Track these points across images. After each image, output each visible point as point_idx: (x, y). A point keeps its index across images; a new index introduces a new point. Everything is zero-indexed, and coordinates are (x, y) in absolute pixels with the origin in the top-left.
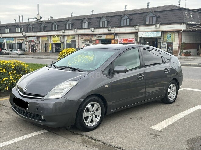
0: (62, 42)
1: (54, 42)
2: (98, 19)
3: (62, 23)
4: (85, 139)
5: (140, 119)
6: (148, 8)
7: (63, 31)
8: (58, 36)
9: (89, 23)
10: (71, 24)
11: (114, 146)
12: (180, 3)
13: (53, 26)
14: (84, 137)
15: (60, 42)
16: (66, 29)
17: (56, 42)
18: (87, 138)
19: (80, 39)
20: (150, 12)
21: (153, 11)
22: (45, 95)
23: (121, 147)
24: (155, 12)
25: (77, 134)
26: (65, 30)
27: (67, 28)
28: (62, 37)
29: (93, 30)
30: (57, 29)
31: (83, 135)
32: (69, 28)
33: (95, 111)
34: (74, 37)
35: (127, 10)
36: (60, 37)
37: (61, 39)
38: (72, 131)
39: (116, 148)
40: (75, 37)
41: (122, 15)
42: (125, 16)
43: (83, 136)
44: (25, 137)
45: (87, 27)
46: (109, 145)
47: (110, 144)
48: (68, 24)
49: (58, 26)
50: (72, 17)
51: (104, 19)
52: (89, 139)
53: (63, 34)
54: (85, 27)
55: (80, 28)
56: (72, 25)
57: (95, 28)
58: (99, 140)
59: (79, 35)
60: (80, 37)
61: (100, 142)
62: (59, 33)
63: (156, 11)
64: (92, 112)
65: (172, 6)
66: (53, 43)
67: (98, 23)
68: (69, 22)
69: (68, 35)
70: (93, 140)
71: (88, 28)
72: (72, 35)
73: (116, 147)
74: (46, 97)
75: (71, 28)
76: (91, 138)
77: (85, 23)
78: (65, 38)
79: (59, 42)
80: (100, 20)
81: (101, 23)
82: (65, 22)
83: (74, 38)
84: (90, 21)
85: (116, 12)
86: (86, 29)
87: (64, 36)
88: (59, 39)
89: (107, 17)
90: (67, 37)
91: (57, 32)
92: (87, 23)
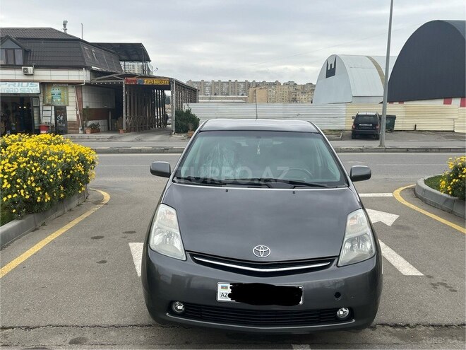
12: (67, 27)
14: (380, 328)
18: (389, 329)
20: (8, 37)
22: (338, 257)
43: (374, 327)
58: (418, 325)
61: (423, 327)
63: (20, 38)
65: (51, 30)
76: (396, 326)
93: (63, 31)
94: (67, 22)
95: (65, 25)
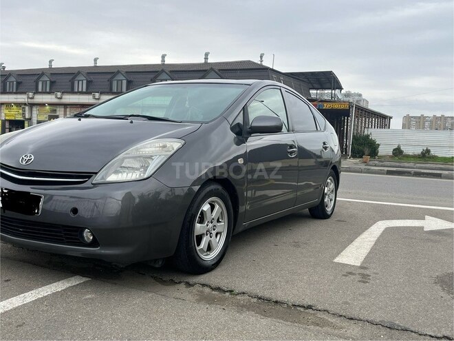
0: (27, 117)
1: (7, 118)
2: (109, 76)
3: (28, 78)
4: (202, 292)
5: (297, 245)
6: (206, 63)
7: (31, 95)
8: (18, 105)
9: (89, 83)
10: (48, 82)
11: (290, 304)
12: (263, 59)
13: (8, 83)
14: (197, 287)
15: (22, 119)
16: (37, 92)
17: (13, 118)
18: (207, 290)
19: (68, 113)
20: (212, 69)
21: (216, 68)
22: (96, 173)
23: (309, 304)
24: (219, 70)
25: (173, 283)
26: (35, 93)
27: (40, 90)
28: (27, 108)
29: (97, 97)
30: (17, 89)
31: (191, 283)
32: (44, 89)
33: (215, 222)
34: (55, 108)
35: (166, 63)
36: (23, 108)
37: (25, 111)
38: (155, 275)
39: (298, 308)
40: (58, 109)
41: (157, 72)
42: (164, 74)
43: (192, 285)
44: (30, 297)
45: (84, 90)
46: (276, 302)
47: (279, 299)
48: (43, 82)
49: (19, 84)
50: (51, 68)
51: (120, 77)
52: (213, 292)
53: (30, 101)
54: (80, 90)
55: (70, 90)
56: (52, 83)
57: (102, 93)
58: (244, 293)
59: (66, 106)
60: (68, 110)
61: (246, 297)
62: (22, 98)
63: (222, 70)
64: (210, 225)
65: (249, 62)
66: (6, 120)
67: (109, 83)
68: (45, 78)
69: (43, 105)
70: (227, 294)
71: (87, 93)
72: (49, 104)
73: (299, 306)
74: (97, 179)
75: (48, 90)
76: (218, 289)
77: (80, 82)
78: (35, 109)
79: (19, 118)
80: (112, 78)
81: (115, 83)
82: (36, 77)
83: (56, 110)
84: (92, 77)
85: (145, 65)
86: (82, 93)
87: (32, 105)
88: (21, 111)
89: (127, 72)
90: (38, 107)
91: (15, 96)
92: (85, 82)
93: (259, 63)
94: (264, 54)
95: (261, 57)
